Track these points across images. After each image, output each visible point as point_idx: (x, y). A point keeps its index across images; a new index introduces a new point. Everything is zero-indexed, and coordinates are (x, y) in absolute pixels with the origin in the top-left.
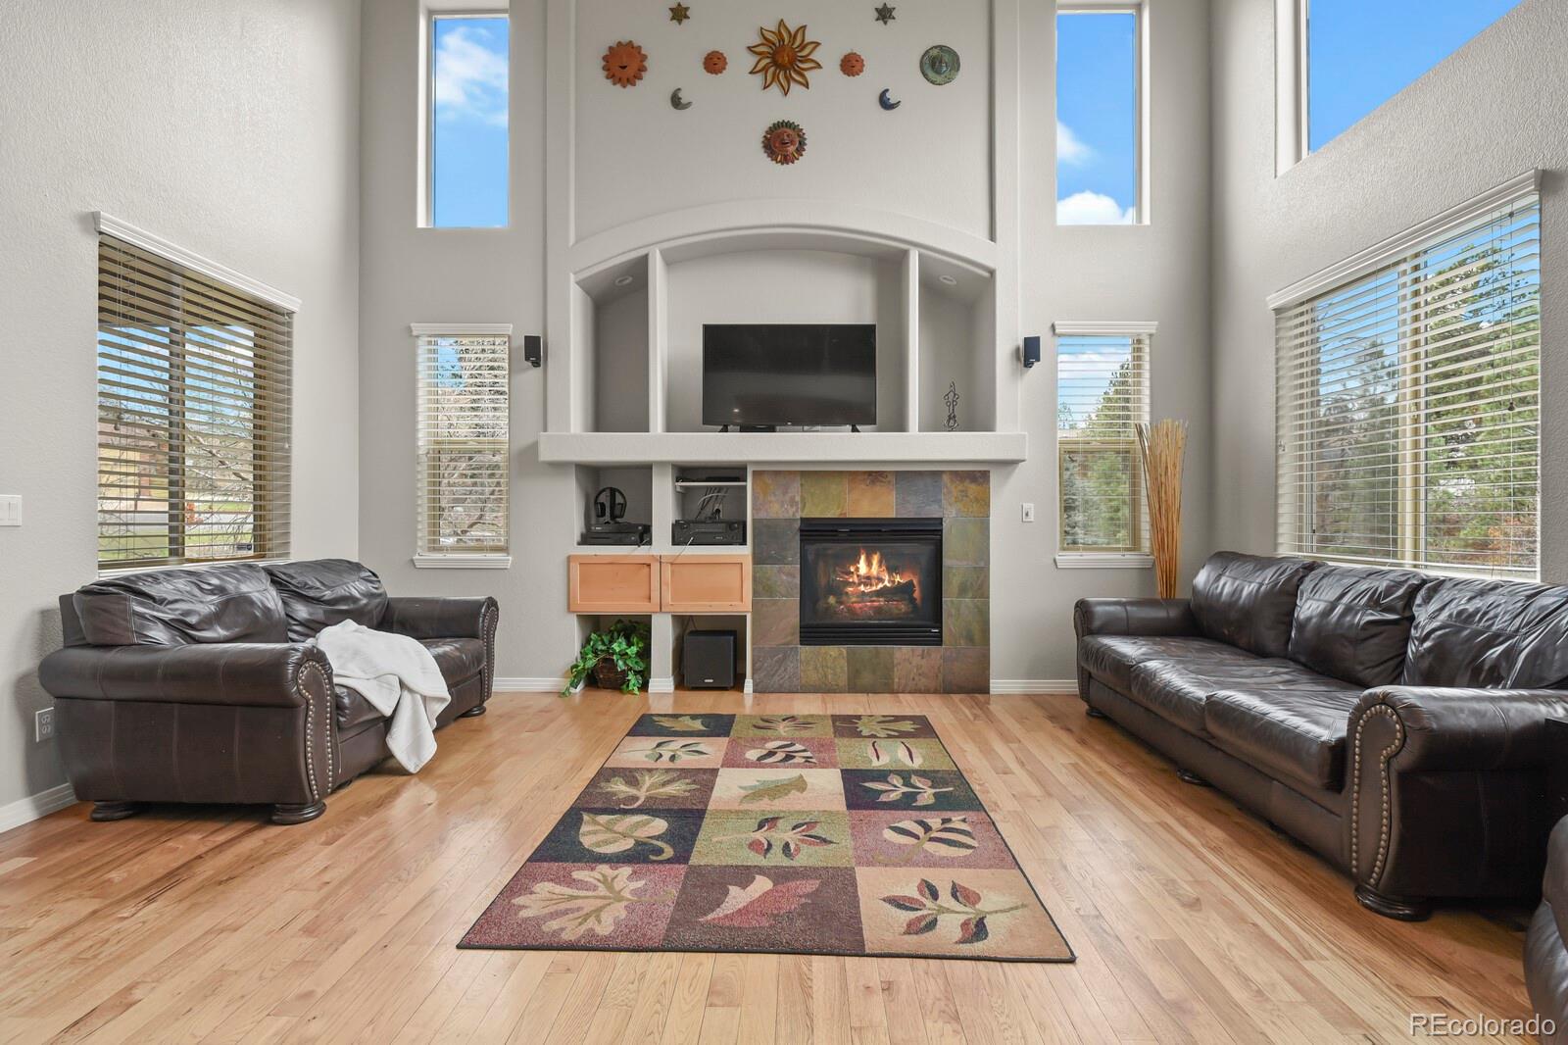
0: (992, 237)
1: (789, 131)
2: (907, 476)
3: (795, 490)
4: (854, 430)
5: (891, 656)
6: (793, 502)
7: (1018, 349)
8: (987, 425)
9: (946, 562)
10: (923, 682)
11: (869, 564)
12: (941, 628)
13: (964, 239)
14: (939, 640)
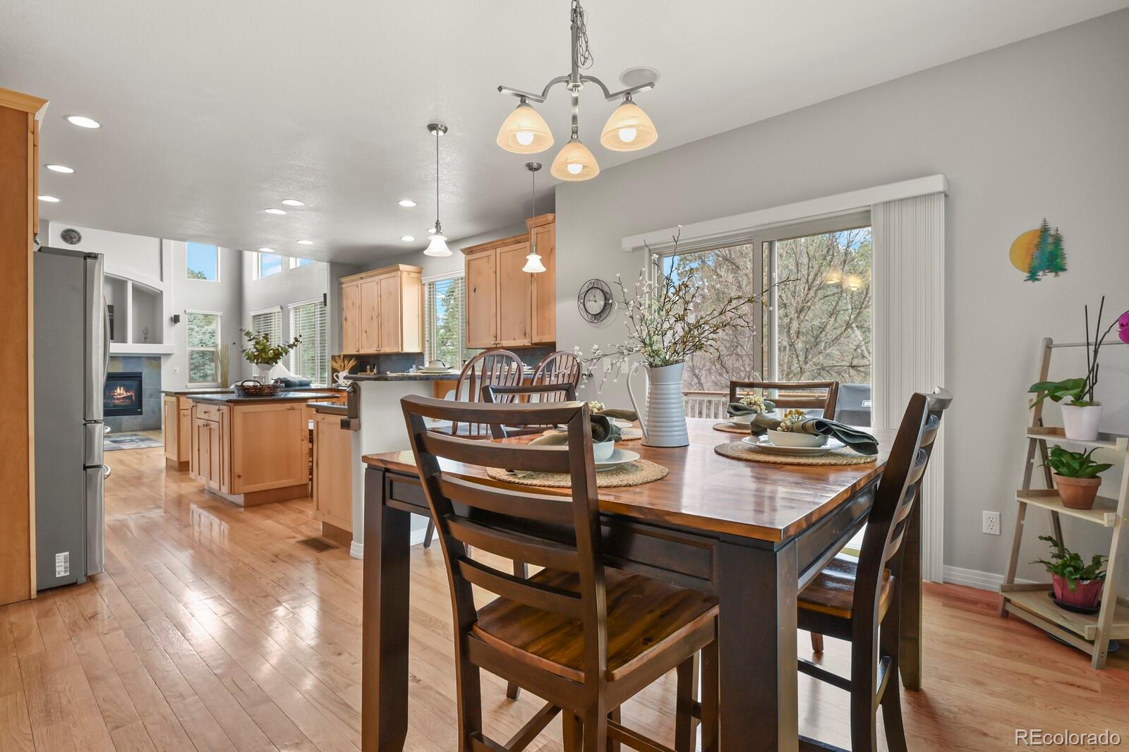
0: (162, 280)
1: (74, 233)
2: (127, 358)
7: (172, 318)
8: (160, 342)
9: (144, 387)
10: (134, 428)
12: (141, 409)
13: (149, 279)
14: (141, 413)
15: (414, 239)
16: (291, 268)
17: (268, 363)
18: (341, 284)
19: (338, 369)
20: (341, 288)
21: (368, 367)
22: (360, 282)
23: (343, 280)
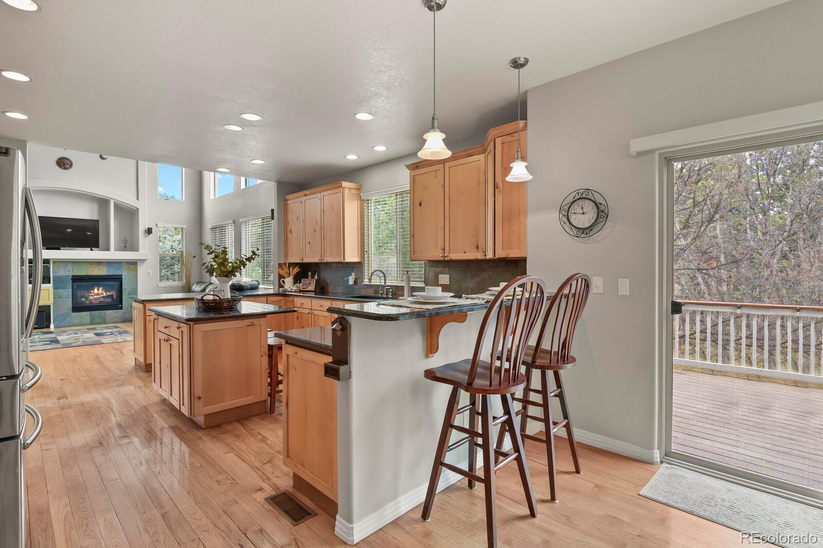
0: (138, 199)
1: (67, 161)
2: (109, 263)
3: (70, 267)
4: (91, 250)
5: (106, 313)
6: (69, 270)
7: (146, 230)
8: (138, 251)
9: (123, 286)
10: (116, 320)
11: (98, 290)
12: (122, 305)
13: (129, 199)
14: (121, 308)
15: (357, 157)
16: (242, 188)
17: (227, 276)
18: (286, 200)
19: (285, 275)
20: (287, 204)
21: (310, 273)
22: (304, 198)
23: (288, 197)
